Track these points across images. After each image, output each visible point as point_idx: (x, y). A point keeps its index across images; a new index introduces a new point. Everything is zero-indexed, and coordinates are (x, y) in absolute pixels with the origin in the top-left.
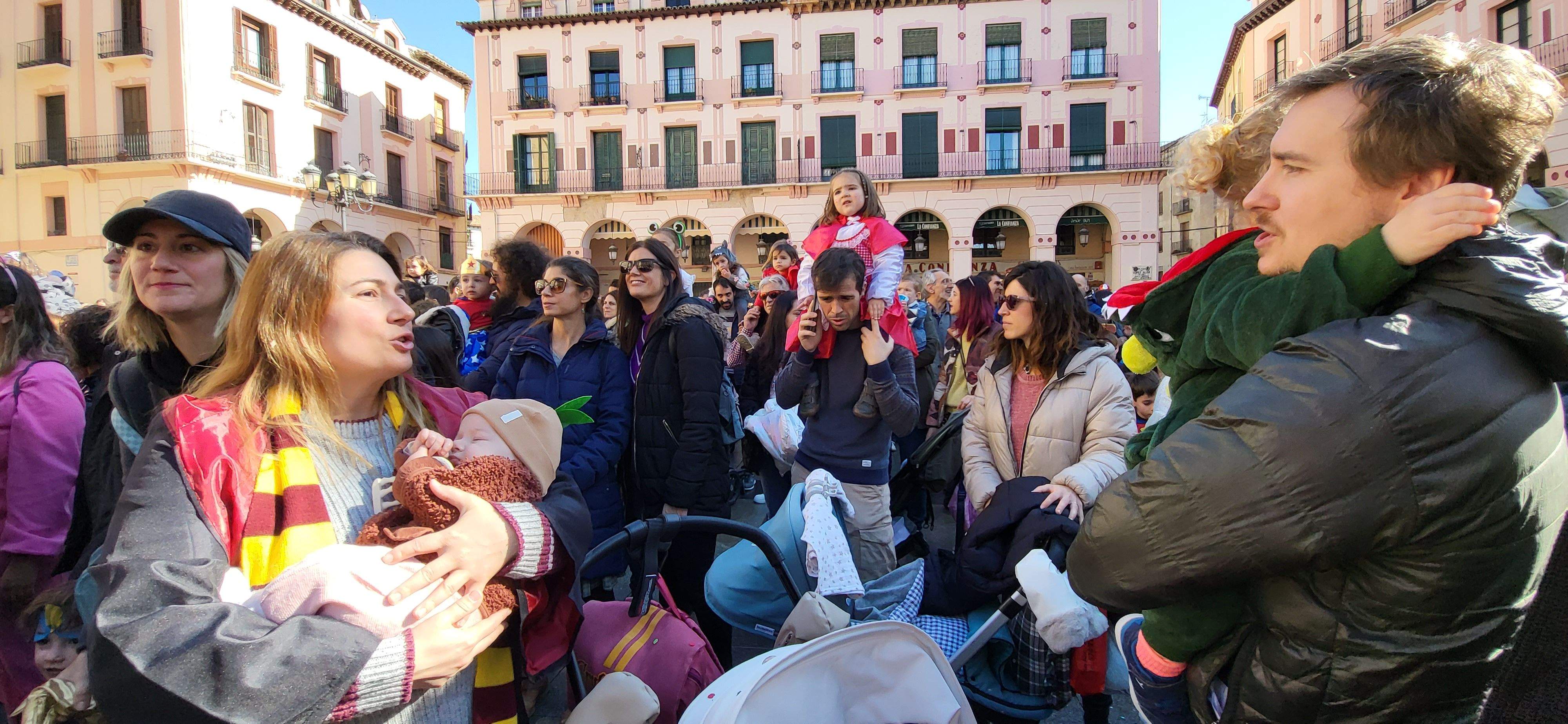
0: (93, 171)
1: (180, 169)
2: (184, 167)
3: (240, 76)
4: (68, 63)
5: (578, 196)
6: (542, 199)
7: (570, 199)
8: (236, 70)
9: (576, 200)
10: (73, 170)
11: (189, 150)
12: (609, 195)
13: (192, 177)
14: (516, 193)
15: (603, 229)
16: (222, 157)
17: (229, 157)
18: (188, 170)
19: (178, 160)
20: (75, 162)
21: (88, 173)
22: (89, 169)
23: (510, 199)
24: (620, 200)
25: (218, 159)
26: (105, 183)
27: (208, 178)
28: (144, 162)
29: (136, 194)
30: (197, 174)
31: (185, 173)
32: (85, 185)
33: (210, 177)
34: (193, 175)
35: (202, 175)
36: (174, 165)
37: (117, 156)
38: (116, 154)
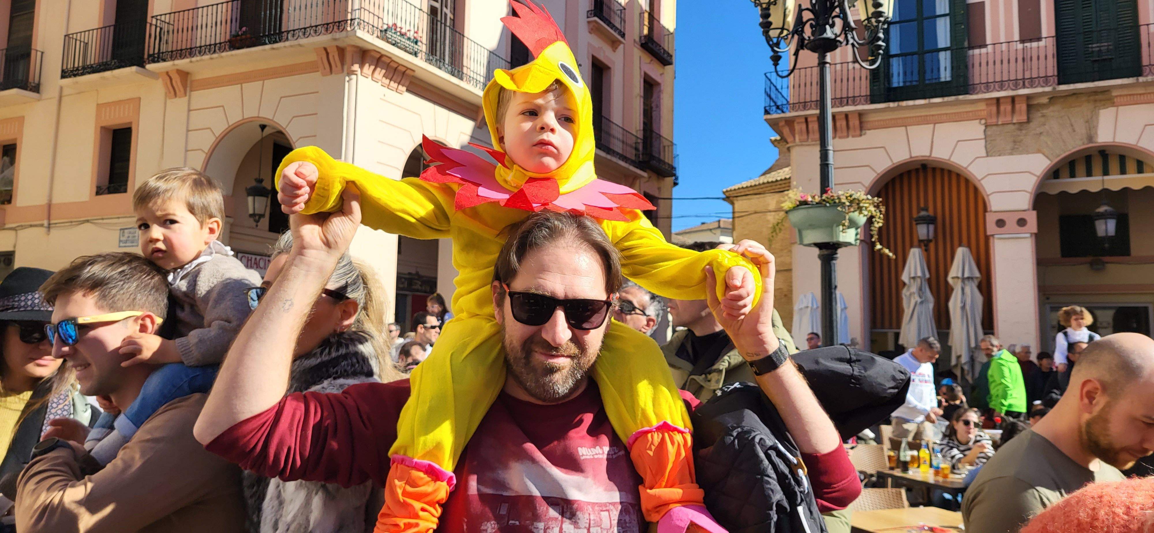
0: (184, 75)
1: (334, 55)
2: (341, 51)
5: (1029, 97)
6: (934, 111)
7: (1006, 107)
9: (1022, 107)
10: (154, 75)
12: (1106, 91)
13: (353, 73)
14: (873, 102)
15: (1081, 168)
18: (348, 57)
19: (338, 35)
20: (157, 58)
21: (176, 79)
22: (179, 72)
23: (861, 115)
24: (1134, 100)
25: (397, 38)
26: (200, 97)
27: (376, 75)
28: (276, 46)
29: (251, 112)
30: (362, 67)
31: (343, 64)
32: (168, 101)
33: (380, 73)
34: (356, 67)
35: (368, 69)
36: (325, 49)
37: (230, 41)
38: (228, 37)
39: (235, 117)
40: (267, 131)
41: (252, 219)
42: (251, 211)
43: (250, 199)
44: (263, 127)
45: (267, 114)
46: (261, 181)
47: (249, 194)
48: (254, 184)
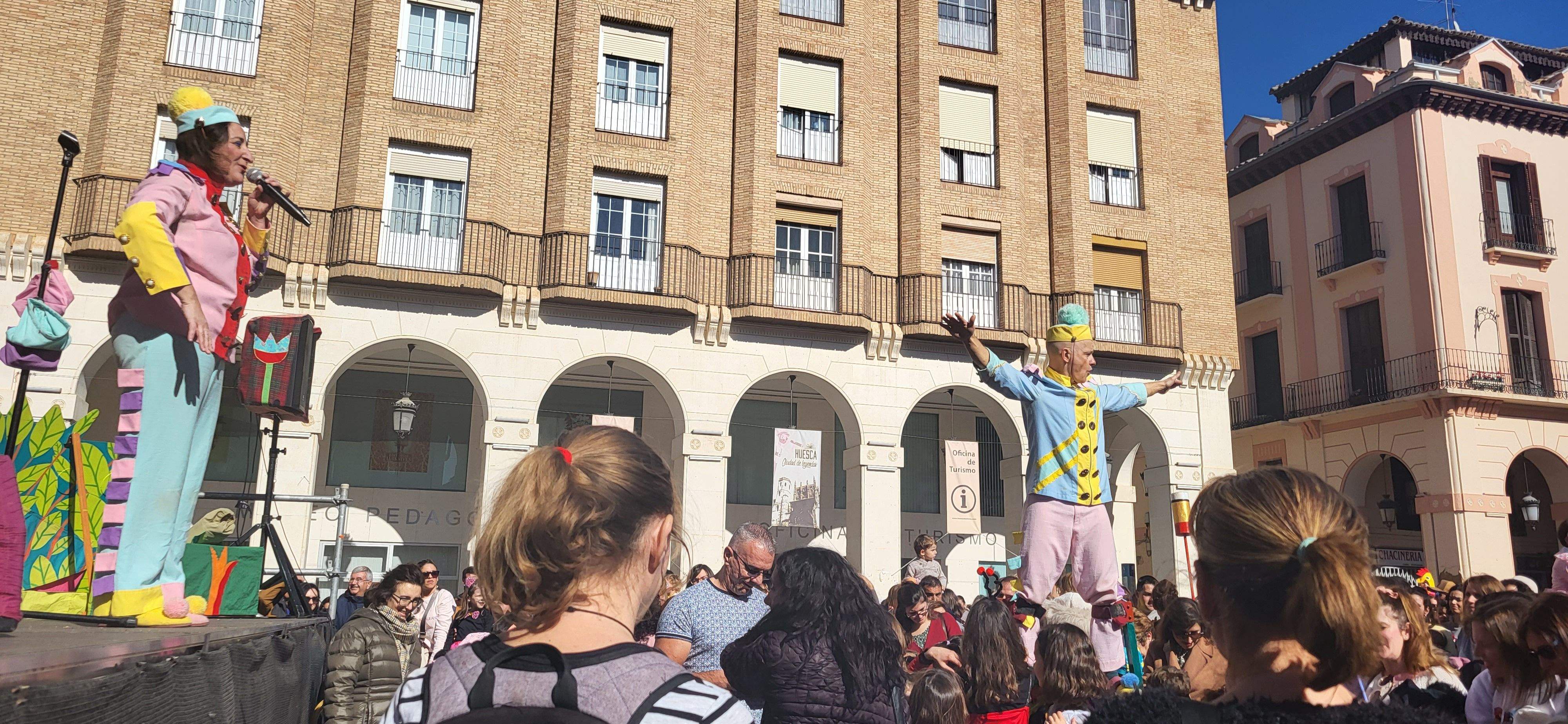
0: (1316, 423)
1: (1433, 406)
2: (1438, 401)
3: (1497, 253)
4: (1279, 290)
8: (1489, 246)
10: (1295, 424)
11: (1443, 376)
13: (1449, 415)
16: (1486, 378)
17: (1494, 376)
18: (1444, 406)
19: (1433, 393)
20: (1294, 414)
21: (1312, 427)
22: (1313, 421)
25: (1482, 382)
26: (1332, 438)
27: (1469, 412)
28: (1385, 402)
29: (1373, 447)
30: (1456, 410)
31: (1440, 409)
32: (1307, 442)
33: (1471, 411)
34: (1451, 411)
35: (1461, 411)
36: (1424, 401)
37: (1349, 400)
38: (1348, 397)
39: (1361, 451)
40: (1386, 458)
41: (1385, 526)
42: (1384, 520)
43: (1382, 511)
44: (1383, 456)
45: (1385, 448)
46: (1388, 496)
47: (1381, 507)
48: (1383, 499)
